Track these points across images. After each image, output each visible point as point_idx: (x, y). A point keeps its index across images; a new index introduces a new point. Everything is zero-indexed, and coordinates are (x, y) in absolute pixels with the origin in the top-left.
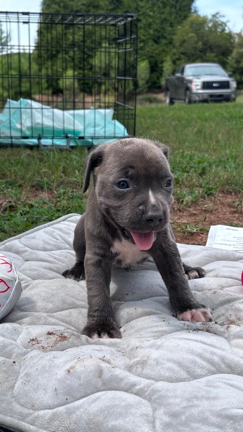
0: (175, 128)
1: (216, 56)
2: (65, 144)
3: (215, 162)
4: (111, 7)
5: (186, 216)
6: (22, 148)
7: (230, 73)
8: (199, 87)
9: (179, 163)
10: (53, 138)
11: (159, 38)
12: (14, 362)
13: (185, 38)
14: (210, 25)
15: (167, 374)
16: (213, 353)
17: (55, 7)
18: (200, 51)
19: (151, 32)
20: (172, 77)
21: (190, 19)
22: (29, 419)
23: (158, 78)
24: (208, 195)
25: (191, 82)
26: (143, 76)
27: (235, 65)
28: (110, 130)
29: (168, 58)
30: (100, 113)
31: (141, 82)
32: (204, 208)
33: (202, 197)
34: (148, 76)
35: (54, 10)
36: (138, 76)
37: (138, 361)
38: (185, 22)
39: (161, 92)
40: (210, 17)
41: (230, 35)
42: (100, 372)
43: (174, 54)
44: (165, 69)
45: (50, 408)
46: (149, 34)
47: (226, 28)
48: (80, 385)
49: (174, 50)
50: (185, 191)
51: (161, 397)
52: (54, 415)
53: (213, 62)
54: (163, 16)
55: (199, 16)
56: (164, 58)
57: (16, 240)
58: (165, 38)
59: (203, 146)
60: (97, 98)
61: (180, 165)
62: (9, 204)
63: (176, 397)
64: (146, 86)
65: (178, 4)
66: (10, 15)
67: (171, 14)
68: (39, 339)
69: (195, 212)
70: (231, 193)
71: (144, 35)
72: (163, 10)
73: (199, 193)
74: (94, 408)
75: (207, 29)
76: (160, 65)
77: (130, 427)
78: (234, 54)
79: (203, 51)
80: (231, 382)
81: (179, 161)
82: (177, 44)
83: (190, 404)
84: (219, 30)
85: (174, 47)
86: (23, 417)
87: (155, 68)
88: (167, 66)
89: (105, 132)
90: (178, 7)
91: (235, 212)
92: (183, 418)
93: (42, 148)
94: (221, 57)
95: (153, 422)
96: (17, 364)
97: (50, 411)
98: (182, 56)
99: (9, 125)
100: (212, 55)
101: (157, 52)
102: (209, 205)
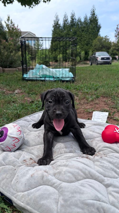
0: (90, 74)
1: (106, 49)
2: (53, 80)
3: (101, 86)
4: (73, 35)
5: (89, 105)
6: (40, 81)
7: (110, 55)
8: (100, 59)
9: (89, 86)
10: (49, 78)
11: (88, 44)
12: (15, 169)
13: (96, 44)
14: (104, 40)
15: (67, 179)
16: (86, 169)
17: (56, 35)
18: (101, 48)
19: (86, 42)
20: (92, 56)
21: (98, 38)
22: (15, 195)
23: (87, 56)
24: (97, 98)
25: (97, 58)
26: (83, 56)
27: (112, 52)
28: (67, 75)
29: (91, 50)
30: (65, 70)
31: (82, 58)
32: (95, 103)
33: (95, 99)
34: (84, 56)
35: (56, 36)
36: (81, 56)
37: (58, 172)
38: (96, 39)
39: (89, 61)
40: (104, 37)
41: (110, 43)
42: (43, 177)
43: (93, 49)
44: (89, 54)
45: (23, 192)
46: (85, 43)
47: (109, 41)
48: (35, 182)
49: (93, 48)
50: (89, 96)
51: (62, 191)
52: (23, 195)
53: (105, 51)
54: (89, 37)
55: (101, 37)
56: (90, 50)
57: (29, 117)
58: (90, 44)
59: (98, 80)
60: (69, 63)
61: (89, 87)
62: (32, 101)
63: (68, 191)
64: (84, 59)
65: (94, 33)
66: (43, 38)
67: (92, 36)
68: (27, 160)
69: (92, 104)
70: (105, 97)
71: (83, 43)
72: (89, 35)
73: (94, 97)
74: (38, 194)
75: (103, 41)
76: (88, 52)
77: (49, 205)
78: (111, 49)
79: (102, 48)
80: (90, 184)
81: (89, 85)
82: (94, 46)
83: (73, 195)
84: (107, 41)
85: (92, 47)
86: (13, 194)
87: (87, 53)
88: (90, 53)
89: (66, 76)
90: (94, 34)
91: (106, 104)
92: (69, 203)
93: (46, 81)
94: (107, 50)
95: (58, 203)
96: (16, 170)
97: (22, 193)
98: (95, 50)
99: (35, 74)
100: (105, 49)
101: (87, 48)
102: (97, 101)
